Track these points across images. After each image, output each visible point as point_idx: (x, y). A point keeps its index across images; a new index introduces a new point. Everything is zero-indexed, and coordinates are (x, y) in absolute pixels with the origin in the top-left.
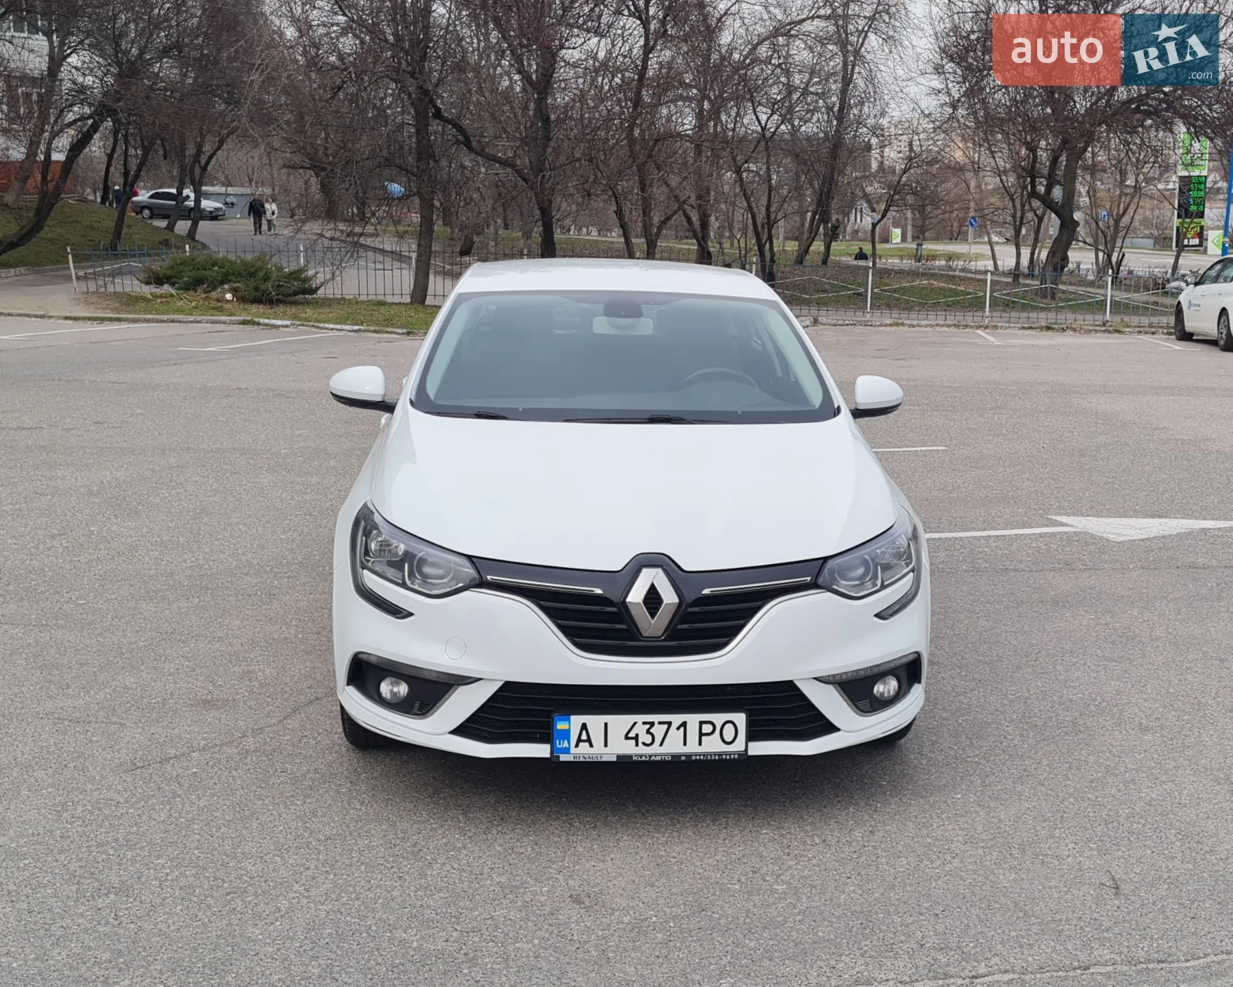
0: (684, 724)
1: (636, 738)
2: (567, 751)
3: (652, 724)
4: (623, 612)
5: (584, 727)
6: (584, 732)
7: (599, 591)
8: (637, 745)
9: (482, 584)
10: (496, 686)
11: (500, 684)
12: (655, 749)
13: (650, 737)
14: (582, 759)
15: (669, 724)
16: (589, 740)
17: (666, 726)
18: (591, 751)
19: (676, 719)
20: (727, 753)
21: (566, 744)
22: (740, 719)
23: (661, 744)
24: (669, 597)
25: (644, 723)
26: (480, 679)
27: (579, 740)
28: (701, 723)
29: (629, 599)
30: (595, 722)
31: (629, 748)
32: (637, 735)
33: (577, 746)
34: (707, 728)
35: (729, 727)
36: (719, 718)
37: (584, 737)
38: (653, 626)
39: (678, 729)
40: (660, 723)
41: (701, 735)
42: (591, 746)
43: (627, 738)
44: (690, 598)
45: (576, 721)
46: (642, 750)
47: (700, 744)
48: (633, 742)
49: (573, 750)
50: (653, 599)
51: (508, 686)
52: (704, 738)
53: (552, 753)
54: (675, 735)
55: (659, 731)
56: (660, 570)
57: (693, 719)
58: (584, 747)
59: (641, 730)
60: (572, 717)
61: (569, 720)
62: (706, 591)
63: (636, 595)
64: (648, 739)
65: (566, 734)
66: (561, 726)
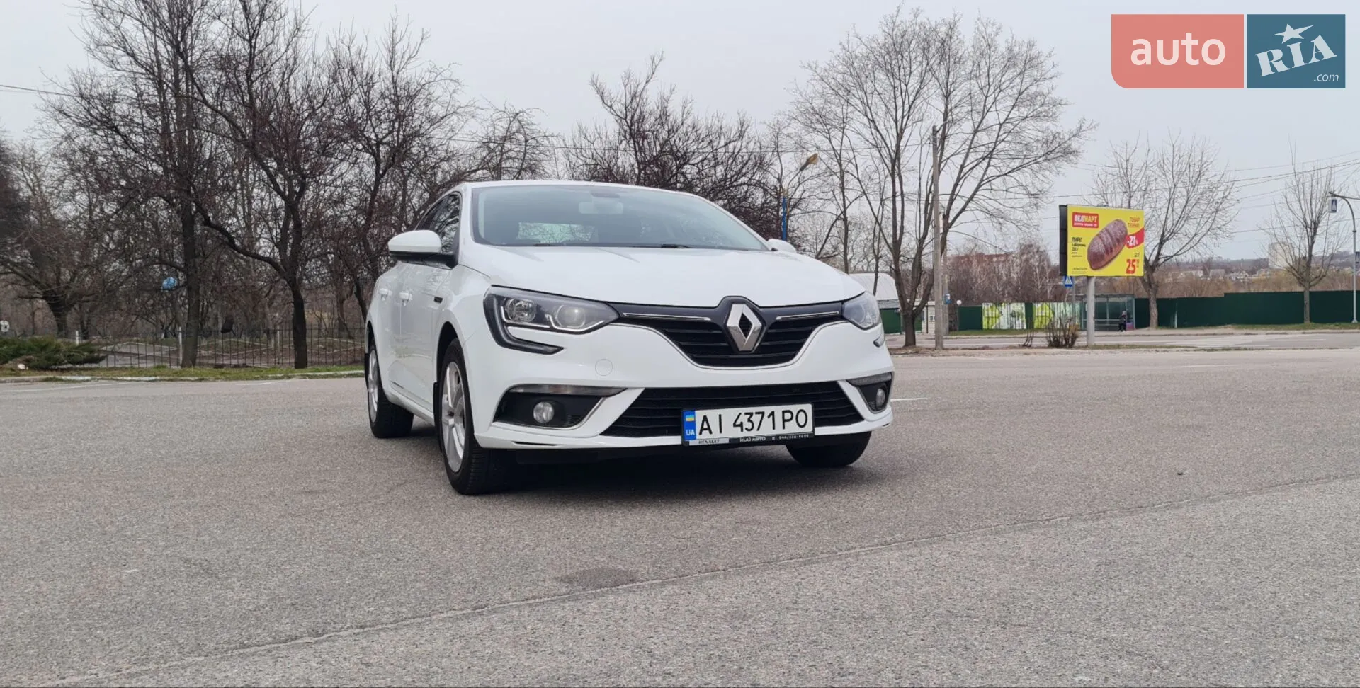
0: (772, 414)
1: (741, 425)
2: (694, 437)
3: (751, 414)
4: (725, 334)
5: (705, 419)
6: (705, 423)
7: (707, 319)
8: (742, 430)
9: (620, 320)
10: (639, 392)
11: (642, 390)
12: (754, 433)
13: (750, 424)
14: (705, 443)
15: (763, 413)
16: (709, 429)
17: (761, 415)
18: (711, 437)
19: (767, 410)
20: (801, 434)
21: (693, 433)
22: (808, 408)
23: (758, 429)
24: (756, 323)
25: (746, 414)
26: (626, 389)
27: (702, 429)
28: (784, 412)
29: (728, 325)
30: (713, 414)
31: (737, 433)
32: (742, 423)
33: (701, 433)
34: (788, 416)
35: (802, 414)
36: (795, 408)
37: (705, 426)
38: (747, 342)
39: (769, 417)
40: (757, 413)
41: (784, 421)
42: (711, 433)
43: (735, 425)
44: (769, 323)
45: (700, 414)
46: (746, 434)
47: (784, 428)
48: (739, 428)
49: (698, 437)
50: (745, 324)
51: (648, 393)
52: (786, 423)
53: (683, 440)
54: (767, 421)
55: (756, 419)
56: (745, 306)
57: (778, 409)
58: (706, 433)
59: (744, 419)
60: (697, 412)
61: (694, 414)
62: (778, 318)
63: (733, 322)
64: (749, 426)
65: (692, 425)
66: (689, 419)
